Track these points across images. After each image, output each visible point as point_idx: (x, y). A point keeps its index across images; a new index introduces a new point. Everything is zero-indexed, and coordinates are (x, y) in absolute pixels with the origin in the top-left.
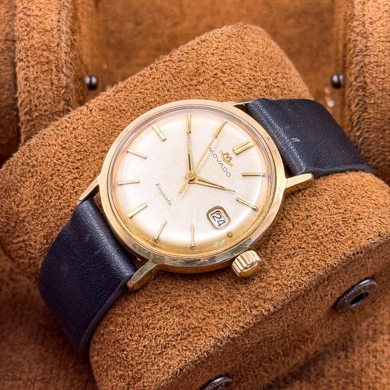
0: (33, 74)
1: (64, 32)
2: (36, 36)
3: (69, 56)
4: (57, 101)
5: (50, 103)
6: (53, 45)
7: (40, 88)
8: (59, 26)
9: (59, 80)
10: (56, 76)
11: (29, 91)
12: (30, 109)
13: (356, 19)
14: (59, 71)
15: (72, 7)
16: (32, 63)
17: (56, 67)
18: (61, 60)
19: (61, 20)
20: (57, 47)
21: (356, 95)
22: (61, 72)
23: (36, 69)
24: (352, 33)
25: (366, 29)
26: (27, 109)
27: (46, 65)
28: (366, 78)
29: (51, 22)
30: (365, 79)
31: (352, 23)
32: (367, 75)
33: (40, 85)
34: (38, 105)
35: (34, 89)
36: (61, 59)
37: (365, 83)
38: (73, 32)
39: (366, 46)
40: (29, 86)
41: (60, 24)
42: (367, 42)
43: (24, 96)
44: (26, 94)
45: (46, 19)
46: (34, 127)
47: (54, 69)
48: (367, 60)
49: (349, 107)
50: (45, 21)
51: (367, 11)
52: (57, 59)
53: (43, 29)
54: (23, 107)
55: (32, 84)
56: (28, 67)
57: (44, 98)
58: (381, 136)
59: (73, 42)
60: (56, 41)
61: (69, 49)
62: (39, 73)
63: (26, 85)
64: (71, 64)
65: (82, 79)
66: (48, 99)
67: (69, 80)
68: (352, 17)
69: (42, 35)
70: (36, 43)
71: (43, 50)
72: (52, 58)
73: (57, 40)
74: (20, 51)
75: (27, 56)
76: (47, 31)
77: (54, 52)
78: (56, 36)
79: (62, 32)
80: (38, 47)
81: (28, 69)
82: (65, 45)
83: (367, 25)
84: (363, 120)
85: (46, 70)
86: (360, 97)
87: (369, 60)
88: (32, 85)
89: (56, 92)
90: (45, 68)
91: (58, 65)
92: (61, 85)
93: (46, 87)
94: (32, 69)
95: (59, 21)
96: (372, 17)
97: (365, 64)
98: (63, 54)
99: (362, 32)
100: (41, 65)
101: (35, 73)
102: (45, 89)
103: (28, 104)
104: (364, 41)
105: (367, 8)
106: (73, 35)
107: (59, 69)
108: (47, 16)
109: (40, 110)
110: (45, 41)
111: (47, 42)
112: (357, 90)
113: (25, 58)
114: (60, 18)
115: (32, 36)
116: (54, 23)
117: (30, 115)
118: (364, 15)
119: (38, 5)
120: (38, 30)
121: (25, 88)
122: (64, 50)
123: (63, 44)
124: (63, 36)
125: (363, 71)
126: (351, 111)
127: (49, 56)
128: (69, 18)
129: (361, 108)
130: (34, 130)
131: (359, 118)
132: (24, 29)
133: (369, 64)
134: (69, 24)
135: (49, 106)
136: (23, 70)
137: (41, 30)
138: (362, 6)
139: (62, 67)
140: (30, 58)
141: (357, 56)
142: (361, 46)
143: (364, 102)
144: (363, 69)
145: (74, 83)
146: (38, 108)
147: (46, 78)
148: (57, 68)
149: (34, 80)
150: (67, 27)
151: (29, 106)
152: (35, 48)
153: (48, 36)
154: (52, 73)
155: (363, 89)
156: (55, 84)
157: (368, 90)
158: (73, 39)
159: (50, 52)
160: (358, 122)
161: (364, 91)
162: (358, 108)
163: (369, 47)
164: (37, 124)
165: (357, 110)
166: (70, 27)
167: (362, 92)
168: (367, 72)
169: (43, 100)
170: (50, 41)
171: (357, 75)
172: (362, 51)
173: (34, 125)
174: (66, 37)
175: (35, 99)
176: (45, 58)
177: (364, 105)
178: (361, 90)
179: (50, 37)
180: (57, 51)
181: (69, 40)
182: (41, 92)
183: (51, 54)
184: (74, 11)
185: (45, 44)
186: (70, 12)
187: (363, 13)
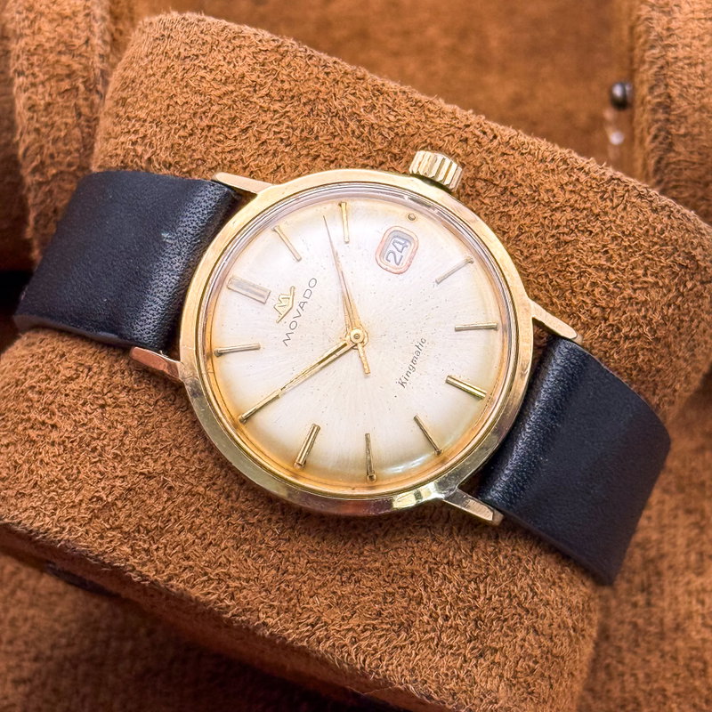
0: (44, 98)
1: (97, 17)
2: (46, 27)
3: (108, 61)
5: (78, 150)
6: (77, 42)
7: (58, 123)
8: (89, 8)
10: (86, 99)
11: (37, 130)
12: (42, 163)
14: (90, 90)
16: (41, 77)
17: (84, 83)
18: (94, 70)
20: (84, 47)
21: (653, 120)
22: (94, 91)
23: (48, 88)
24: (643, 6)
26: (34, 164)
27: (67, 81)
28: (670, 87)
30: (668, 91)
32: (672, 83)
33: (56, 118)
34: (56, 155)
35: (46, 126)
36: (92, 67)
37: (669, 96)
38: (116, 18)
39: (668, 29)
40: (37, 121)
41: (89, 4)
42: (669, 22)
43: (28, 139)
44: (33, 136)
46: (51, 195)
47: (82, 87)
48: (671, 55)
49: (642, 141)
52: (86, 68)
53: (59, 14)
54: (28, 159)
55: (42, 116)
56: (33, 85)
57: (67, 141)
58: (700, 194)
59: (117, 35)
60: (83, 35)
61: (108, 49)
62: (54, 96)
63: (32, 118)
66: (74, 142)
69: (58, 25)
70: (46, 42)
71: (60, 52)
72: (76, 66)
74: (18, 57)
75: (32, 64)
76: (66, 17)
77: (80, 55)
78: (82, 25)
79: (94, 18)
80: (51, 48)
81: (33, 90)
82: (100, 42)
84: (668, 164)
85: (66, 90)
86: (660, 123)
87: (674, 55)
88: (43, 119)
89: (86, 130)
90: (65, 85)
91: (89, 79)
93: (69, 121)
94: (41, 89)
97: (667, 63)
98: (97, 59)
99: (661, 2)
100: (58, 81)
101: (47, 95)
102: (66, 124)
103: (37, 154)
104: (665, 19)
106: (115, 24)
107: (91, 87)
109: (60, 164)
110: (62, 36)
111: (66, 37)
112: (654, 111)
113: (28, 69)
115: (40, 29)
116: (78, 2)
117: (43, 174)
120: (50, 17)
121: (29, 123)
122: (99, 50)
123: (96, 41)
124: (96, 25)
125: (664, 75)
126: (644, 149)
127: (71, 62)
129: (661, 143)
130: (51, 201)
131: (659, 162)
132: (24, 15)
133: (675, 62)
134: (107, 3)
135: (76, 155)
136: (25, 91)
137: (56, 16)
139: (95, 83)
140: (36, 69)
141: (653, 47)
142: (659, 29)
143: (669, 133)
144: (663, 72)
146: (56, 160)
147: (68, 104)
148: (88, 84)
149: (46, 109)
150: (102, 9)
151: (39, 156)
152: (45, 51)
153: (67, 28)
154: (77, 95)
155: (664, 109)
156: (85, 115)
157: (674, 110)
158: (116, 29)
159: (73, 56)
160: (657, 170)
161: (666, 113)
162: (656, 143)
163: (673, 30)
164: (56, 191)
165: (656, 147)
166: (108, 8)
167: (663, 113)
168: (671, 77)
169: (66, 145)
170: (71, 36)
171: (654, 82)
172: (660, 38)
173: (51, 192)
174: (102, 27)
175: (50, 144)
176: (65, 68)
177: (667, 138)
178: (661, 111)
179: (71, 29)
180: (85, 54)
181: (107, 33)
182: (60, 130)
183: (75, 59)
185: (62, 42)
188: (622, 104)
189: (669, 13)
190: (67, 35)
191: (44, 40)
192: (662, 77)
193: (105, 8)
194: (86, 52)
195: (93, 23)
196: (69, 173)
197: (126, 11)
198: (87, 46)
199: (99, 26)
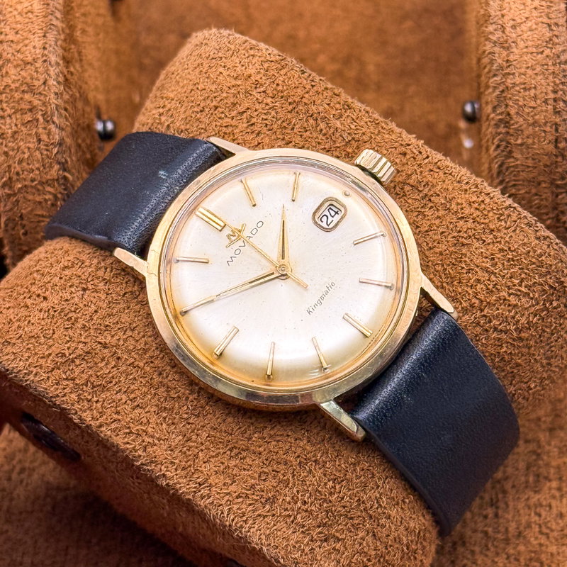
0: (11, 128)
1: (53, 63)
2: (12, 71)
3: (61, 98)
4: (47, 165)
5: (38, 169)
6: (36, 83)
7: (23, 147)
8: (45, 55)
9: (49, 134)
10: (45, 128)
11: (6, 153)
12: (10, 179)
13: (492, 21)
14: (48, 121)
15: (64, 26)
16: (9, 111)
17: (43, 115)
18: (50, 105)
19: (47, 46)
20: (43, 87)
21: (496, 133)
22: (51, 122)
23: (14, 119)
24: (487, 43)
25: (507, 36)
26: (5, 179)
27: (29, 114)
28: (509, 107)
29: (33, 51)
30: (508, 110)
31: (486, 27)
32: (511, 103)
33: (22, 143)
34: (21, 173)
36: (49, 103)
37: (509, 114)
38: (67, 61)
39: (508, 61)
40: (6, 146)
41: (46, 52)
42: (508, 55)
44: (3, 157)
45: (26, 46)
46: (18, 205)
47: (41, 119)
48: (509, 81)
49: (487, 149)
50: (25, 48)
51: (507, 9)
52: (44, 104)
53: (22, 61)
55: (9, 142)
56: (2, 117)
57: (30, 162)
58: (534, 191)
59: (69, 76)
60: (42, 78)
61: (62, 88)
62: (19, 126)
63: (2, 143)
64: (66, 110)
65: (89, 127)
66: (35, 163)
67: (64, 134)
68: (487, 18)
69: (21, 70)
70: (12, 83)
71: (23, 91)
72: (36, 102)
73: (43, 76)
76: (28, 63)
77: (40, 93)
78: (41, 70)
79: (50, 64)
80: (16, 87)
81: (3, 121)
82: (55, 83)
83: (508, 29)
84: (507, 169)
85: (29, 121)
86: (501, 135)
87: (512, 82)
88: (10, 144)
89: (45, 152)
90: (28, 117)
91: (46, 113)
92: (52, 141)
93: (31, 145)
94: (8, 120)
95: (44, 48)
96: (516, 18)
97: (507, 87)
98: (53, 95)
99: (501, 40)
100: (22, 114)
101: (13, 125)
102: (29, 148)
103: (6, 172)
104: (505, 54)
105: (508, 5)
106: (67, 67)
107: (49, 119)
108: (27, 42)
109: (25, 180)
110: (25, 78)
111: (28, 79)
112: (497, 126)
114: (46, 43)
115: (7, 73)
116: (38, 51)
117: (11, 188)
118: (503, 16)
119: (14, 26)
120: (15, 63)
122: (54, 89)
123: (52, 82)
124: (52, 69)
125: (505, 97)
126: (490, 156)
127: (33, 99)
128: (59, 43)
129: (503, 151)
130: (18, 209)
131: (501, 166)
133: (513, 87)
134: (60, 51)
135: (37, 172)
137: (20, 62)
138: (500, 2)
139: (52, 115)
140: (5, 105)
141: (495, 75)
142: (500, 61)
143: (508, 143)
144: (504, 95)
145: (73, 137)
146: (21, 176)
147: (30, 132)
148: (46, 116)
149: (13, 137)
150: (57, 56)
151: (7, 174)
152: (11, 90)
153: (29, 71)
154: (38, 125)
155: (505, 124)
156: (44, 141)
157: (513, 125)
158: (68, 71)
159: (34, 95)
160: (499, 173)
161: (507, 127)
162: (499, 151)
163: (511, 62)
164: (22, 200)
165: (499, 154)
166: (61, 55)
167: (504, 127)
168: (510, 98)
169: (28, 164)
170: (32, 78)
171: (496, 103)
172: (502, 68)
173: (17, 201)
174: (57, 71)
175: (16, 164)
176: (27, 103)
177: (507, 147)
178: (502, 126)
179: (32, 73)
180: (44, 93)
181: (61, 75)
182: (24, 153)
183: (36, 96)
184: (67, 31)
185: (25, 83)
186: (61, 32)
187: (503, 12)
188: (472, 119)
190: (29, 78)
191: (10, 82)
192: (503, 99)
193: (59, 55)
194: (44, 90)
195: (50, 68)
196: (32, 187)
197: (76, 55)
198: (45, 86)
199: (54, 71)
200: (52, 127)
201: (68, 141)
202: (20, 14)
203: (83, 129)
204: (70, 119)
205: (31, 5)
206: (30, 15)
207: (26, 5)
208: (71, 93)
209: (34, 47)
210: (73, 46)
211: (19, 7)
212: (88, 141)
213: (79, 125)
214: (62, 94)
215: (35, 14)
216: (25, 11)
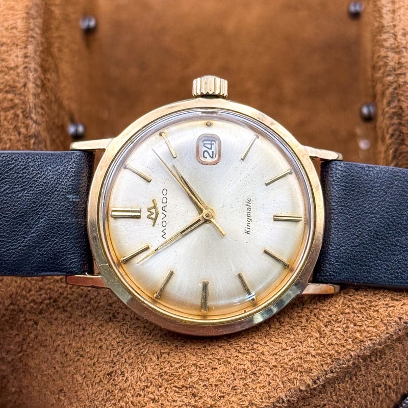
1: (32, 69)
3: (39, 98)
6: (19, 85)
7: (5, 139)
8: (27, 63)
9: (27, 127)
10: (24, 123)
13: (385, 31)
14: (26, 117)
17: (23, 112)
18: (29, 104)
19: (28, 56)
20: (23, 89)
21: (390, 124)
22: (29, 118)
24: (381, 49)
25: (398, 43)
27: (11, 111)
28: (401, 102)
29: (16, 59)
30: (400, 104)
31: (380, 36)
32: (402, 98)
36: (28, 102)
37: (401, 108)
38: (45, 70)
39: (399, 63)
41: (27, 60)
42: (399, 59)
45: (10, 56)
47: (21, 116)
48: (401, 80)
49: (383, 139)
50: (9, 58)
51: (399, 21)
52: (24, 103)
53: (7, 67)
59: (45, 82)
60: (22, 81)
61: (39, 90)
62: (2, 121)
64: (42, 108)
67: (40, 128)
68: (381, 29)
69: (6, 74)
71: (6, 92)
72: (17, 101)
73: (24, 80)
76: (11, 69)
77: (21, 94)
78: (22, 75)
79: (30, 69)
82: (34, 85)
83: (399, 37)
84: (401, 154)
86: (395, 126)
87: (403, 80)
89: (25, 143)
90: (11, 114)
91: (26, 110)
92: (30, 134)
93: (12, 137)
95: (25, 57)
96: (405, 28)
97: (399, 86)
98: (31, 96)
99: (393, 46)
100: (5, 112)
102: (10, 140)
104: (397, 57)
105: (398, 17)
106: (44, 74)
107: (27, 115)
108: (10, 52)
110: (8, 81)
111: (11, 83)
112: (391, 118)
114: (27, 53)
116: (20, 59)
118: (394, 26)
122: (32, 91)
123: (31, 85)
124: (31, 74)
125: (397, 94)
127: (14, 98)
128: (38, 53)
129: (396, 139)
131: (395, 152)
133: (404, 85)
134: (38, 60)
137: (4, 69)
138: (392, 15)
139: (30, 112)
141: (389, 75)
142: (392, 64)
143: (401, 132)
144: (396, 91)
145: (49, 132)
147: (11, 126)
148: (25, 113)
150: (35, 64)
153: (11, 76)
154: (18, 120)
155: (398, 116)
156: (23, 134)
157: (405, 116)
158: (45, 78)
159: (15, 95)
160: (394, 157)
161: (400, 119)
162: (393, 139)
163: (403, 64)
165: (392, 142)
166: (40, 63)
167: (397, 119)
168: (402, 95)
170: (14, 81)
171: (391, 99)
172: (394, 70)
174: (35, 76)
176: (10, 102)
177: (400, 135)
178: (396, 118)
179: (14, 77)
181: (39, 80)
182: (6, 143)
183: (17, 96)
184: (45, 45)
185: (9, 85)
186: (40, 45)
187: (395, 23)
188: (368, 119)
189: (399, 53)
190: (12, 81)
192: (395, 95)
193: (38, 63)
194: (25, 92)
195: (29, 73)
197: (53, 66)
198: (25, 88)
199: (33, 75)
200: (30, 122)
201: (44, 134)
202: (6, 29)
203: (58, 127)
204: (46, 116)
205: (16, 23)
206: (14, 31)
207: (11, 22)
208: (47, 95)
209: (17, 56)
210: (50, 59)
211: (6, 24)
212: (62, 138)
213: (54, 124)
214: (39, 95)
215: (18, 30)
216: (10, 27)
